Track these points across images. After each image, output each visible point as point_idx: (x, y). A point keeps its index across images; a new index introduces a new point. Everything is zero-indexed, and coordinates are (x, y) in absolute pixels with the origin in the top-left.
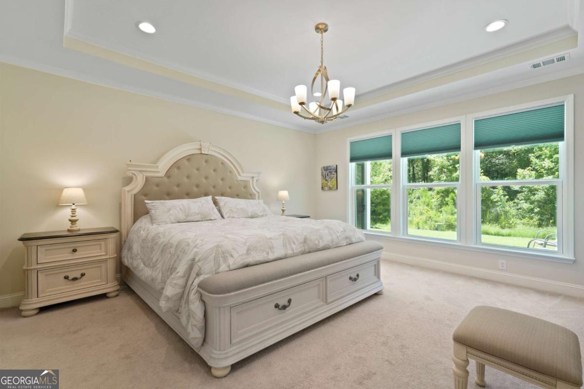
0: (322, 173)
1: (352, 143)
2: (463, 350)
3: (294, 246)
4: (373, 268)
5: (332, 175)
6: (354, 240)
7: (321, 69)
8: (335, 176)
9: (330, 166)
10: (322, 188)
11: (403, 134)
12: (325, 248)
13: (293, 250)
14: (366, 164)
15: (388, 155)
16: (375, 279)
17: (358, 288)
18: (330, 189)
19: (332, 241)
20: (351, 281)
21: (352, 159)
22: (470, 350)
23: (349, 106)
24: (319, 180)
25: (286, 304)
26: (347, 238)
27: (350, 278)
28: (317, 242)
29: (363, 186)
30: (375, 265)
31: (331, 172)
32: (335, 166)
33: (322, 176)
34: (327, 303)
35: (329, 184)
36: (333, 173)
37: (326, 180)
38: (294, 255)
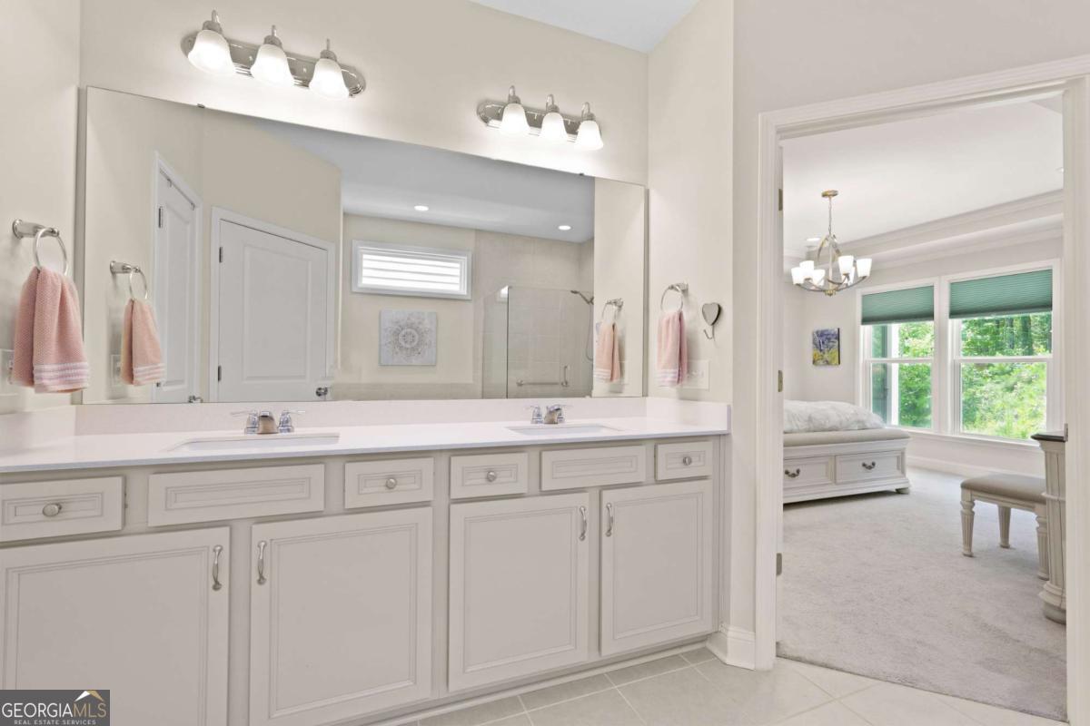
0: (814, 339)
1: (864, 297)
2: (968, 493)
3: (799, 424)
4: (895, 460)
5: (831, 344)
6: (868, 425)
7: (830, 239)
8: (837, 344)
9: (827, 330)
10: (814, 362)
11: (952, 284)
12: (830, 430)
13: (797, 425)
14: (891, 328)
15: (929, 315)
16: (898, 473)
17: (873, 477)
18: (828, 363)
19: (841, 423)
20: (864, 468)
21: (866, 320)
22: (974, 493)
23: (864, 277)
24: (809, 350)
25: (795, 472)
26: (859, 422)
27: (864, 465)
28: (823, 422)
29: (884, 359)
30: (898, 457)
31: (829, 339)
32: (836, 330)
33: (814, 343)
34: (835, 482)
35: (826, 356)
36: (832, 340)
37: (821, 350)
38: (800, 431)
